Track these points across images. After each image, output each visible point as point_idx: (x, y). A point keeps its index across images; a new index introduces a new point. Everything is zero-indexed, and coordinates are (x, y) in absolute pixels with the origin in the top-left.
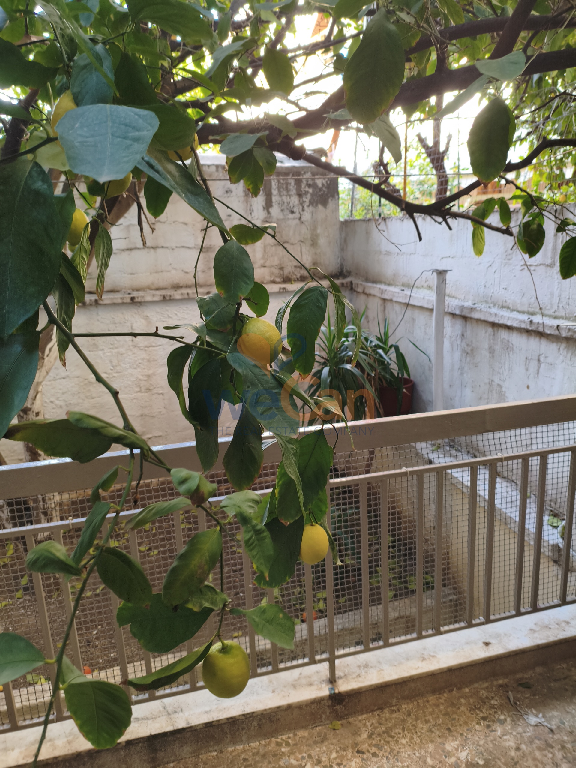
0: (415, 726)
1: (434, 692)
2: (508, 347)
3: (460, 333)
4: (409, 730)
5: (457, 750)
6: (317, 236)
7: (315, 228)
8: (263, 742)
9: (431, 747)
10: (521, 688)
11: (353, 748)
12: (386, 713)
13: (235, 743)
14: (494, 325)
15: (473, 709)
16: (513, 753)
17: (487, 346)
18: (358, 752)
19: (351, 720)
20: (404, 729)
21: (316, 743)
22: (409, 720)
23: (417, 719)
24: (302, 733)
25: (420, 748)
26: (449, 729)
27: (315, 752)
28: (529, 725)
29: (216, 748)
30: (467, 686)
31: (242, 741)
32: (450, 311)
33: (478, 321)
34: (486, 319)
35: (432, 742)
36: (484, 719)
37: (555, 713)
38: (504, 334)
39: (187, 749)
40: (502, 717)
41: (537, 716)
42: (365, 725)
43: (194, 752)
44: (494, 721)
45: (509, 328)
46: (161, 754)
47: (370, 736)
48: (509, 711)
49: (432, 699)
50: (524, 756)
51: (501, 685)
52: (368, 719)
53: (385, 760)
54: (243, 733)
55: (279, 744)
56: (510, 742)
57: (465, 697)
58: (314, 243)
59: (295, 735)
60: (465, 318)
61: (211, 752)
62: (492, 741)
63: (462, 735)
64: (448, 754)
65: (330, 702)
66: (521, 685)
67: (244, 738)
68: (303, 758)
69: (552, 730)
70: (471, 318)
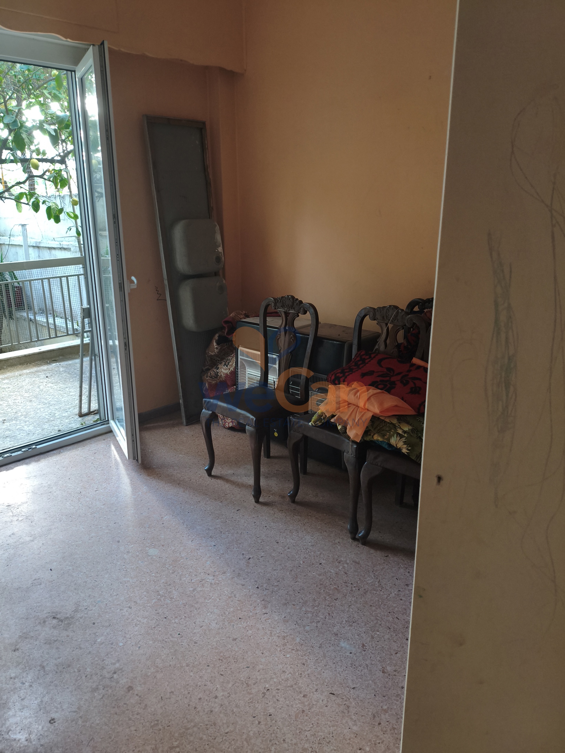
3: (38, 255)
14: (50, 248)
32: (31, 245)
33: (43, 247)
45: (54, 248)
60: (38, 247)
70: (40, 247)
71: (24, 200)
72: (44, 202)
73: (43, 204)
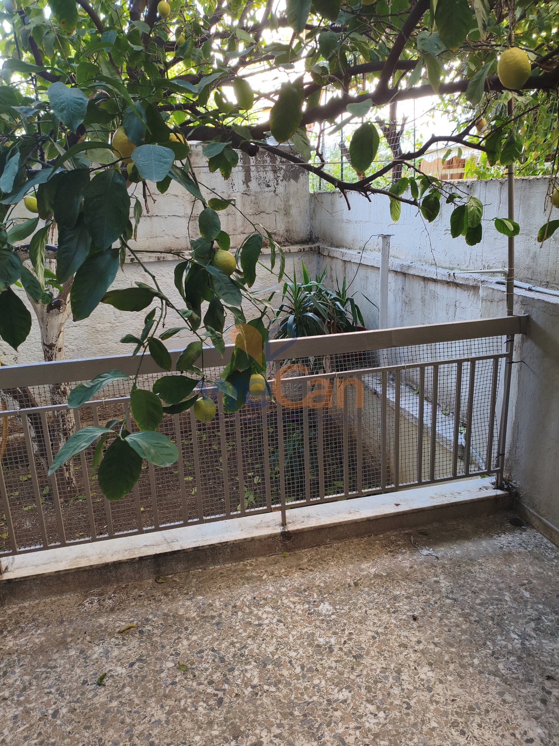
0: (341, 556)
1: (357, 536)
2: (434, 296)
3: (401, 286)
4: (337, 557)
5: (369, 568)
6: (290, 206)
7: (288, 201)
8: (234, 564)
9: (351, 566)
10: (421, 535)
11: (297, 567)
12: (322, 548)
13: (215, 564)
14: (425, 279)
15: (383, 546)
16: (407, 570)
17: (420, 297)
18: (300, 569)
19: (296, 552)
20: (333, 557)
21: (271, 564)
22: (338, 552)
23: (343, 551)
24: (261, 559)
25: (344, 567)
26: (365, 557)
27: (270, 569)
28: (421, 555)
29: (201, 566)
30: (382, 534)
31: (219, 562)
32: (393, 269)
33: (414, 276)
34: (419, 274)
35: (352, 563)
36: (390, 551)
37: (442, 549)
38: (431, 286)
39: (181, 566)
40: (404, 551)
41: (428, 550)
42: (306, 555)
43: (186, 568)
44: (397, 553)
45: (435, 281)
46: (163, 568)
47: (309, 561)
48: (409, 548)
49: (356, 540)
50: (415, 571)
51: (406, 534)
52: (309, 552)
53: (318, 573)
54: (220, 556)
55: (245, 565)
56: (407, 564)
57: (380, 540)
58: (287, 213)
59: (257, 560)
60: (404, 274)
61: (197, 569)
62: (394, 563)
63: (373, 560)
64: (362, 570)
65: (282, 538)
66: (421, 533)
67: (221, 561)
68: (262, 572)
69: (437, 558)
70: (408, 274)
71: (407, 195)
72: (451, 199)
73: (448, 202)
